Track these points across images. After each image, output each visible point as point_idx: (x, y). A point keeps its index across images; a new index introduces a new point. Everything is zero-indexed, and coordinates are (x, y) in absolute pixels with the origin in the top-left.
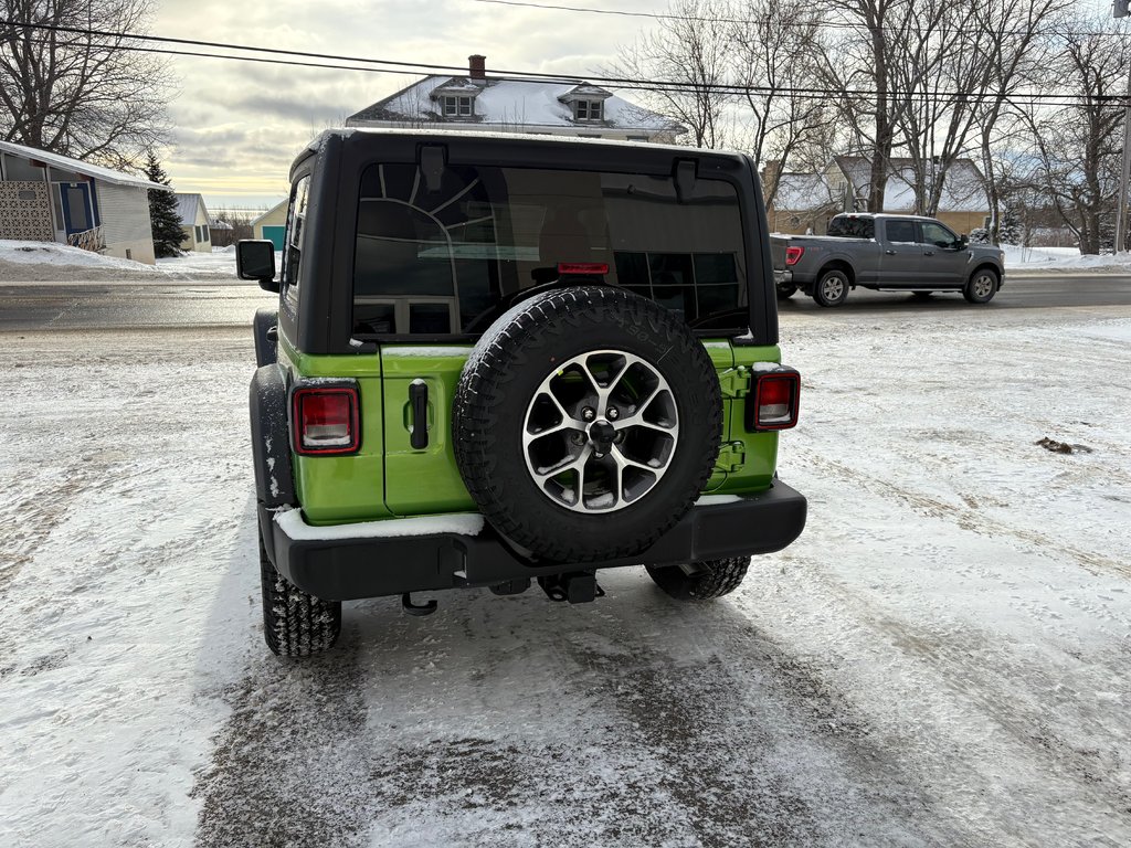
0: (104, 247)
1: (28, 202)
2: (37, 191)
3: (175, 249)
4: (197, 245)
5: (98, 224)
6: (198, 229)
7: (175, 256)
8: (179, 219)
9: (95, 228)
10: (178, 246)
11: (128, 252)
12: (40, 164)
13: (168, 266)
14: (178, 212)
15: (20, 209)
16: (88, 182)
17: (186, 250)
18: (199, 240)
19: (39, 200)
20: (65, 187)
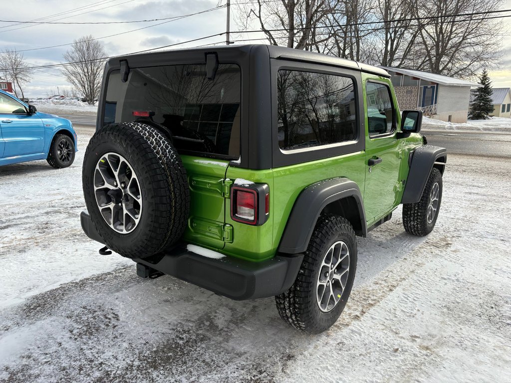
0: (435, 114)
1: (409, 95)
2: (413, 90)
3: (486, 116)
4: (501, 113)
5: (436, 103)
6: (504, 106)
7: (484, 119)
8: (491, 101)
9: (434, 105)
10: (487, 114)
11: (450, 117)
12: (416, 78)
13: (479, 124)
14: (491, 97)
15: (405, 98)
16: (436, 85)
17: (491, 116)
18: (503, 111)
19: (413, 94)
20: (425, 88)
